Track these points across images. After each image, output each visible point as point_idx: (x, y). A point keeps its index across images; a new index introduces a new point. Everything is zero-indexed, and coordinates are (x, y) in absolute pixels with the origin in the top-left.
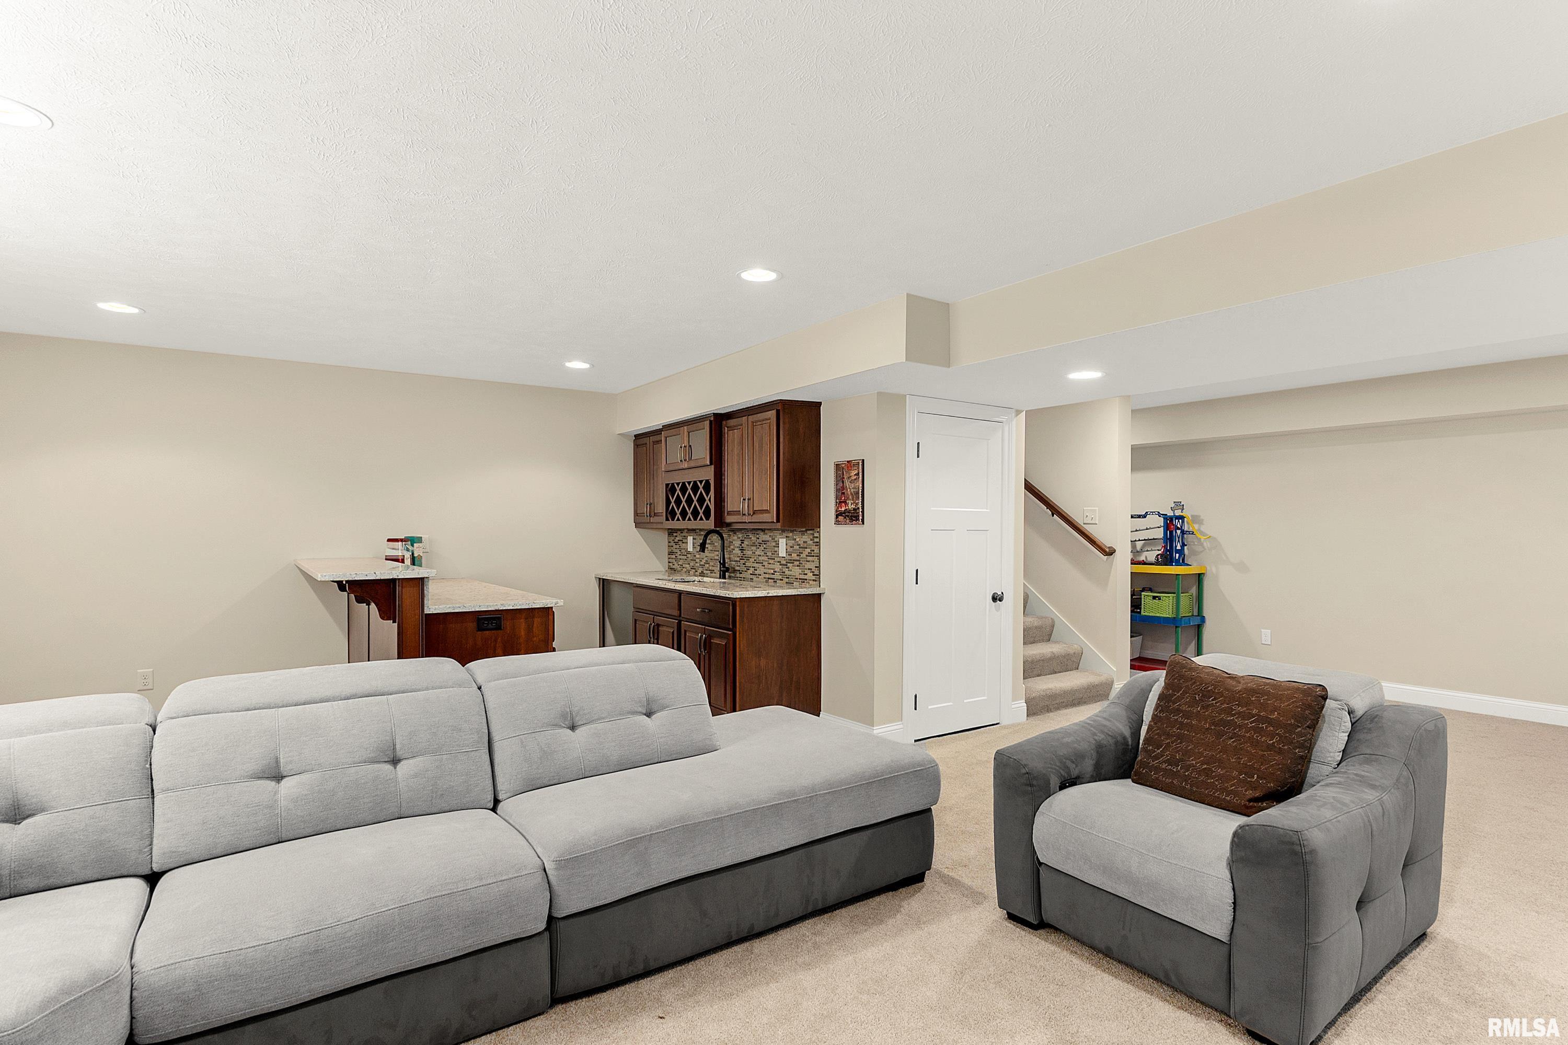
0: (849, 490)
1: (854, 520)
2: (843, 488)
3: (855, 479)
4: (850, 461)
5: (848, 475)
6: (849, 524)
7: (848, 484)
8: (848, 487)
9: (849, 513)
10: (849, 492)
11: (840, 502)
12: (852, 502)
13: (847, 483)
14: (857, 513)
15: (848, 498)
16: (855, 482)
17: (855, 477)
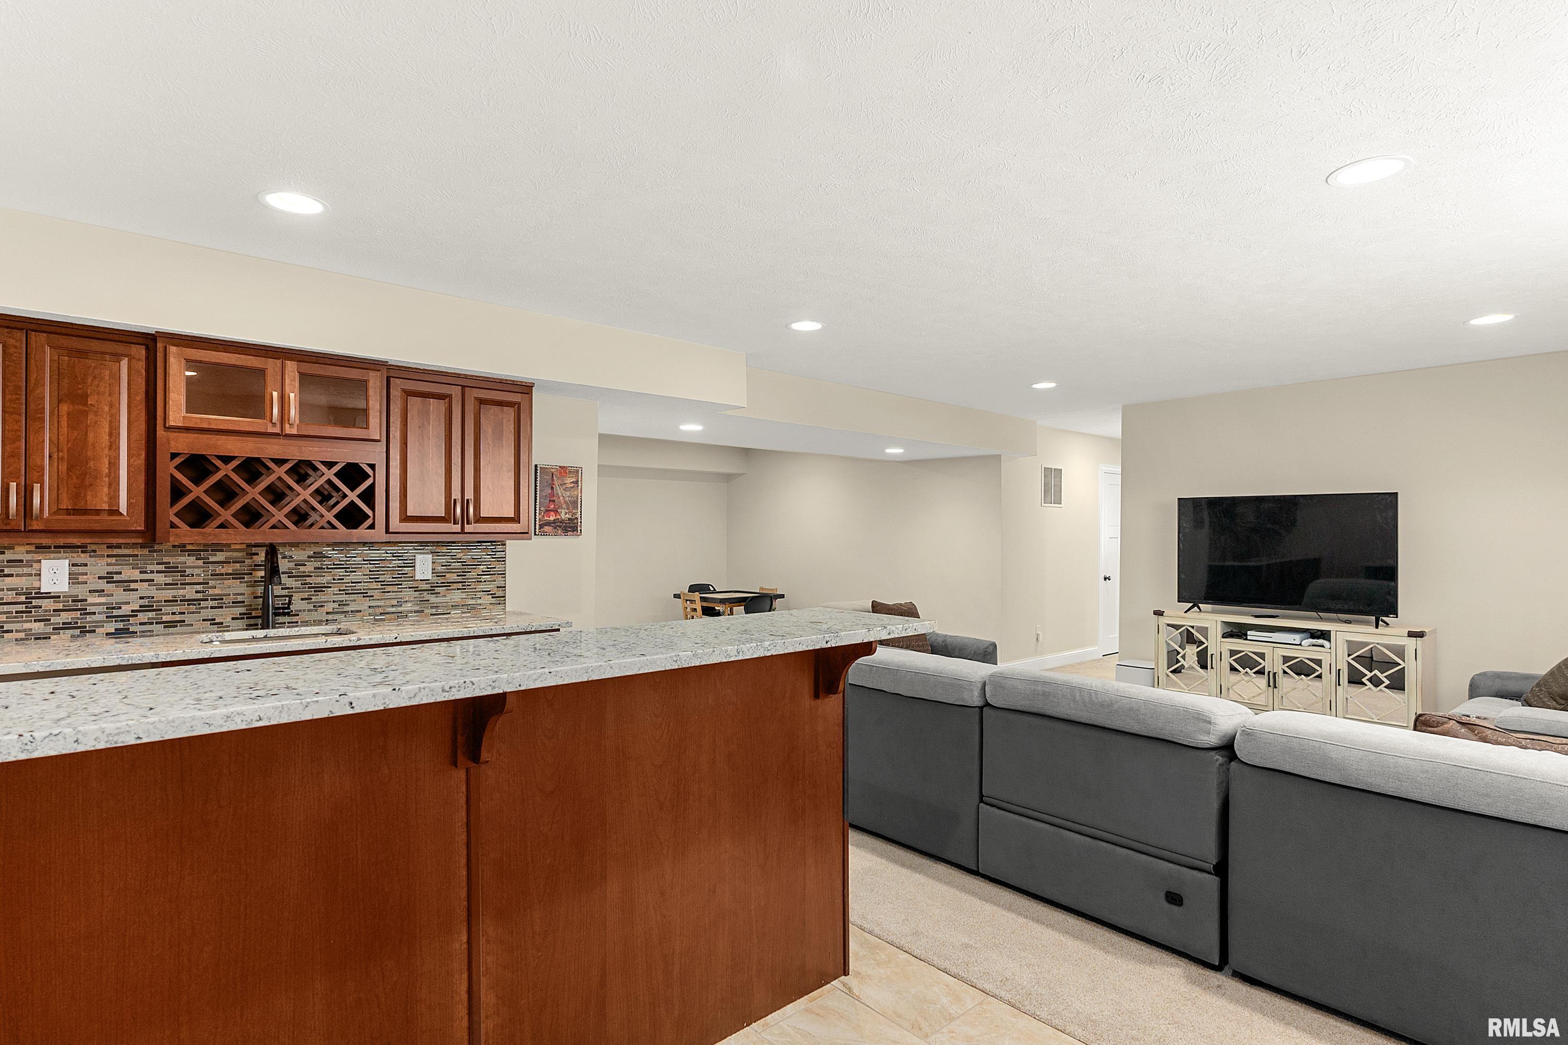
0: (561, 498)
1: (570, 531)
2: (552, 495)
3: (572, 487)
4: (565, 467)
5: (560, 482)
6: (561, 535)
7: (561, 492)
8: (560, 494)
9: (560, 522)
10: (562, 501)
11: (547, 511)
12: (566, 511)
13: (559, 491)
14: (575, 523)
15: (560, 507)
16: (572, 490)
17: (572, 485)
